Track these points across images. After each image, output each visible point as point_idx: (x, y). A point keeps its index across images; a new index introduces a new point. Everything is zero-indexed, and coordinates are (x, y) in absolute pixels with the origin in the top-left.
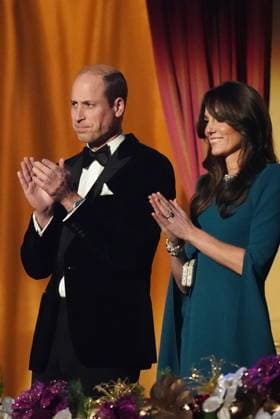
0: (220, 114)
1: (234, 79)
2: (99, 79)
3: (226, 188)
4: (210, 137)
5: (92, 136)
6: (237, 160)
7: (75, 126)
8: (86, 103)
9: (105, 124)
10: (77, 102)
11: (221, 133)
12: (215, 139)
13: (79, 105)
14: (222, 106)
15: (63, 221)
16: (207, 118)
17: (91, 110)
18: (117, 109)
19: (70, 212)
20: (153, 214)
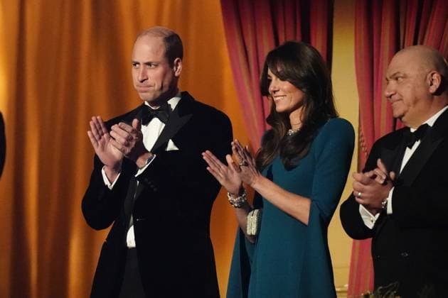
0: (282, 73)
3: (289, 142)
4: (274, 95)
5: (155, 95)
6: (299, 116)
7: (138, 86)
8: (149, 64)
9: (166, 83)
10: (138, 63)
11: (284, 91)
12: (279, 96)
13: (142, 66)
14: (283, 65)
15: (136, 176)
16: (269, 76)
17: (153, 70)
18: (177, 69)
19: (142, 168)
20: (208, 168)
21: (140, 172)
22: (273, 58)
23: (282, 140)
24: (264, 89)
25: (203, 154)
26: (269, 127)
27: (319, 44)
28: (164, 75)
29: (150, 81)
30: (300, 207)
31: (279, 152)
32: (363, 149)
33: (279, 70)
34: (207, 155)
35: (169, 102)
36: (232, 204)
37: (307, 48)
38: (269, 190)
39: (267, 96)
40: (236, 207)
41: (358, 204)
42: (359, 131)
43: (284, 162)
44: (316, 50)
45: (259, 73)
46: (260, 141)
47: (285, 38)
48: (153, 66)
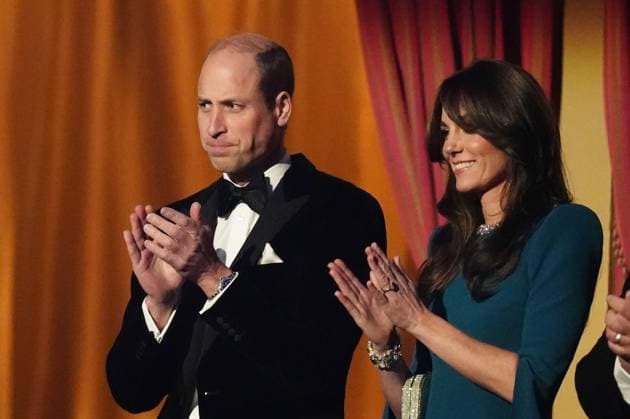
0: (468, 119)
1: (499, 57)
2: (249, 60)
3: (481, 247)
4: (453, 160)
5: (239, 162)
6: (499, 199)
7: (207, 144)
8: (229, 103)
9: (261, 138)
10: (209, 102)
11: (471, 152)
12: (462, 162)
13: (215, 109)
14: (471, 105)
15: (201, 312)
16: (445, 125)
17: (236, 116)
18: (281, 112)
19: (213, 297)
20: (337, 294)
21: (208, 305)
22: (451, 91)
23: (467, 245)
24: (435, 148)
25: (330, 265)
26: (442, 221)
27: (536, 66)
28: (258, 122)
29: (230, 136)
30: (498, 369)
31: (461, 267)
32: (619, 260)
33: (463, 113)
34: (335, 268)
35: (267, 174)
36: (374, 362)
37: (515, 72)
38: (441, 338)
39: (440, 162)
40: (382, 369)
41: (612, 355)
42: (612, 228)
43: (471, 285)
44: (531, 77)
45: (425, 117)
46: (426, 247)
47: (475, 55)
48: (235, 107)
